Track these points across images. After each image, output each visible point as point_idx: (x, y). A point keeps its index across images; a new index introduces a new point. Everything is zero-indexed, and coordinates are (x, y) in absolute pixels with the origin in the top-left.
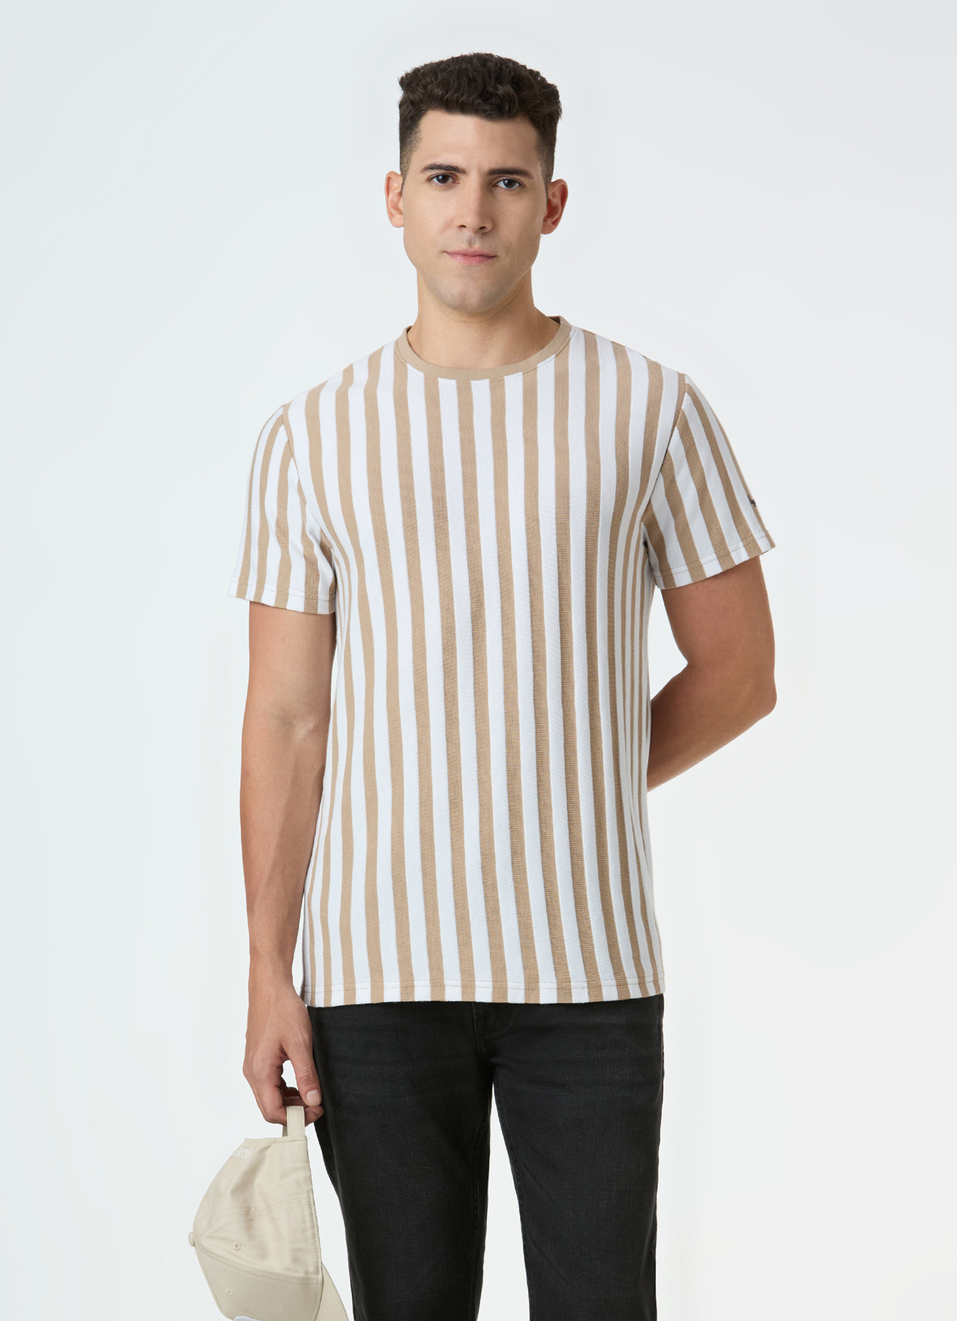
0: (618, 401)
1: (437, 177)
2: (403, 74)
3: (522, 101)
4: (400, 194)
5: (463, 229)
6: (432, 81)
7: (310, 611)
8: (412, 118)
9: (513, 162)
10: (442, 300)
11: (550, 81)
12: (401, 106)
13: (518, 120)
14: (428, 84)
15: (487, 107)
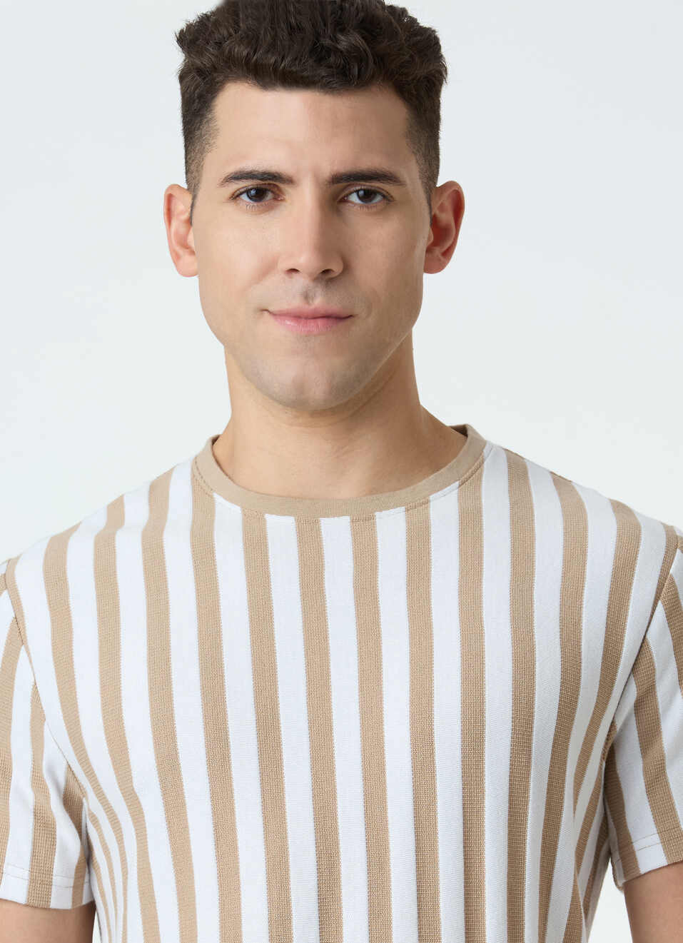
0: (565, 556)
1: (248, 192)
2: (182, 26)
3: (381, 60)
4: (189, 222)
5: (294, 274)
6: (231, 35)
7: (38, 902)
8: (200, 97)
9: (370, 162)
10: (263, 388)
11: (424, 22)
12: (182, 78)
13: (374, 89)
14: (224, 39)
15: (323, 72)
